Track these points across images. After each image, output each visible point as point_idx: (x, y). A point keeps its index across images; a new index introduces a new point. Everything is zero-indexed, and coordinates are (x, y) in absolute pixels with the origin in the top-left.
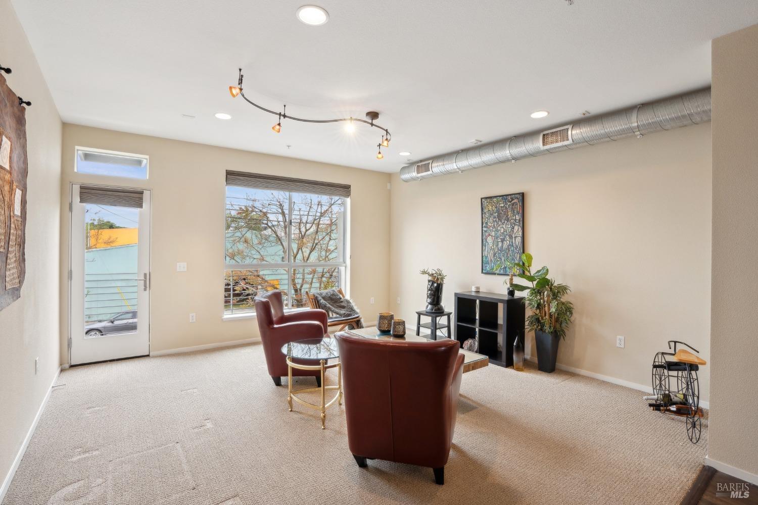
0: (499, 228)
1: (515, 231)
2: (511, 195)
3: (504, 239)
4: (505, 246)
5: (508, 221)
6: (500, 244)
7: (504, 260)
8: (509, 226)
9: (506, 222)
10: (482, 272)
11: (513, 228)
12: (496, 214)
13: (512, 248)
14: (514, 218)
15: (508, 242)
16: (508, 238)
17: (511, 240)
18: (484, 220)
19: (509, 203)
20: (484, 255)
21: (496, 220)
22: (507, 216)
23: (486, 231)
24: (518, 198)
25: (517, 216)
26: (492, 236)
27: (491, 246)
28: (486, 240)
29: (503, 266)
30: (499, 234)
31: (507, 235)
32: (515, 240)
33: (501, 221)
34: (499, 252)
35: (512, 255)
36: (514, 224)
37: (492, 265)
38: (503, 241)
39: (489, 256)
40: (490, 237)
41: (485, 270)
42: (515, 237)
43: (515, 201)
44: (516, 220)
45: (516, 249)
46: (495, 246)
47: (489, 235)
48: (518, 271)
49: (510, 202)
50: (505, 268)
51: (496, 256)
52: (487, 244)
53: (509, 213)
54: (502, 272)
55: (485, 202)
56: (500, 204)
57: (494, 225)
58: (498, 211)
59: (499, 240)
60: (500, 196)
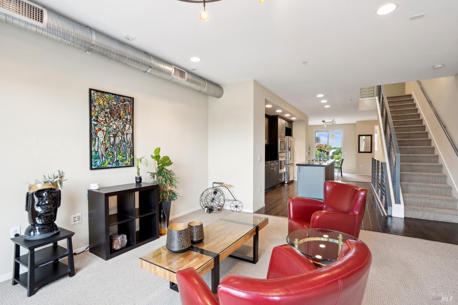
0: (111, 124)
1: (127, 129)
2: (123, 96)
3: (116, 134)
4: (118, 140)
5: (120, 119)
6: (112, 139)
7: (117, 154)
8: (122, 124)
9: (118, 119)
10: (91, 169)
11: (125, 126)
12: (108, 110)
13: (124, 143)
14: (126, 117)
15: (120, 138)
16: (120, 134)
17: (123, 136)
18: (93, 113)
19: (121, 103)
20: (93, 150)
21: (108, 116)
22: (119, 114)
23: (95, 125)
24: (129, 101)
25: (128, 116)
26: (103, 131)
27: (102, 140)
28: (96, 134)
29: (115, 160)
30: (110, 129)
31: (119, 131)
32: (127, 136)
33: (113, 118)
34: (112, 146)
35: (123, 149)
36: (126, 122)
37: (104, 159)
38: (115, 136)
39: (99, 151)
40: (101, 131)
41: (95, 165)
42: (127, 134)
43: (127, 103)
44: (127, 119)
45: (127, 144)
46: (106, 141)
47: (100, 129)
48: (129, 163)
49: (123, 102)
50: (117, 161)
51: (108, 151)
52: (97, 138)
53: (122, 112)
54: (114, 165)
55: (95, 95)
56: (112, 101)
57: (106, 120)
58: (110, 108)
59: (112, 135)
60: (113, 94)
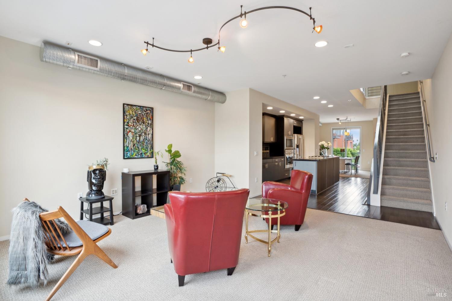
0: (137, 127)
1: (148, 130)
2: (146, 107)
3: (140, 135)
4: (142, 139)
5: (143, 123)
6: (138, 138)
7: (141, 149)
8: (145, 127)
9: (142, 124)
10: (124, 158)
11: (147, 129)
12: (136, 118)
13: (146, 141)
14: (148, 122)
15: (144, 137)
16: (143, 134)
17: (146, 136)
18: (125, 120)
19: (144, 112)
20: (125, 145)
21: (135, 122)
22: (143, 120)
23: (127, 128)
24: (150, 110)
25: (149, 121)
26: (132, 132)
27: (131, 139)
28: (127, 134)
29: (140, 153)
30: (137, 131)
31: (143, 132)
32: (148, 135)
33: (139, 123)
34: (138, 143)
35: (146, 145)
36: (148, 126)
37: (132, 152)
38: (140, 136)
39: (129, 146)
40: (131, 132)
41: (127, 156)
42: (148, 134)
43: (149, 111)
44: (148, 123)
45: (149, 141)
46: (134, 139)
47: (130, 131)
48: (150, 155)
49: (145, 111)
50: (141, 154)
51: (135, 146)
52: (128, 137)
53: (145, 119)
54: (139, 156)
55: (127, 108)
56: (138, 111)
57: (134, 125)
58: (137, 116)
59: (138, 135)
60: (139, 106)
